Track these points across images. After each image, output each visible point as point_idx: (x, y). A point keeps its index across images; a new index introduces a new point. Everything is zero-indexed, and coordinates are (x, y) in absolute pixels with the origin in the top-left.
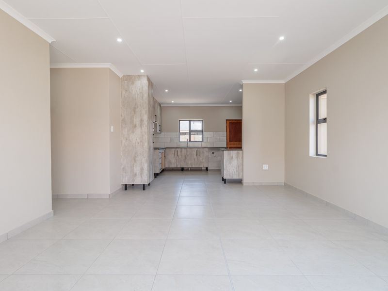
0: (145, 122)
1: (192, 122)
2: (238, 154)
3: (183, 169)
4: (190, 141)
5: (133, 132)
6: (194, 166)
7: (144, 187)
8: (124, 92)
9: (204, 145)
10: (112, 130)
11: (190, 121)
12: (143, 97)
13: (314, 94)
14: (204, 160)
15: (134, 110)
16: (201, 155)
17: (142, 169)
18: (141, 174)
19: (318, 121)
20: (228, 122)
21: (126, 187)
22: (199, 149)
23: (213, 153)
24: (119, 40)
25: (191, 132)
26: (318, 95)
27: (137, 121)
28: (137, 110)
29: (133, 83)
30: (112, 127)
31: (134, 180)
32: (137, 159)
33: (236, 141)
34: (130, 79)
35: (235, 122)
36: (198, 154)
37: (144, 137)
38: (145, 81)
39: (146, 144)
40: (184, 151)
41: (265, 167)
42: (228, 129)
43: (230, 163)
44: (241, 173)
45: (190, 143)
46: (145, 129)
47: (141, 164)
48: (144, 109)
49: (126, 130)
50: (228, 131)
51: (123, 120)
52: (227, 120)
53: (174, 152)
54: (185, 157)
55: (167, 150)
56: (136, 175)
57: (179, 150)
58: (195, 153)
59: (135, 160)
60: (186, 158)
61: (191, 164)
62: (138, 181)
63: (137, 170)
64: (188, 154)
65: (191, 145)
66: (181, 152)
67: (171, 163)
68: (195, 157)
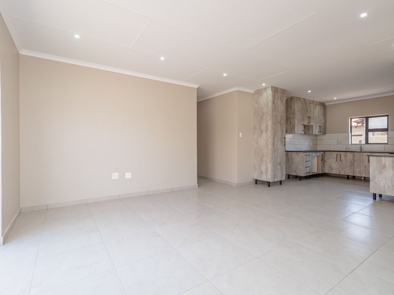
0: (270, 128)
1: (370, 119)
3: (354, 177)
4: (367, 142)
5: (261, 136)
7: (269, 184)
8: (255, 104)
10: (241, 136)
12: (268, 106)
17: (267, 168)
18: (266, 173)
21: (256, 182)
24: (225, 75)
27: (263, 127)
28: (263, 118)
29: (261, 96)
30: (241, 134)
31: (261, 177)
32: (263, 159)
34: (259, 93)
38: (269, 92)
39: (270, 147)
45: (367, 146)
46: (270, 133)
47: (266, 164)
48: (269, 116)
49: (256, 135)
51: (254, 127)
53: (335, 156)
54: (351, 162)
55: (326, 153)
56: (262, 172)
57: (342, 154)
58: (366, 159)
59: (262, 160)
60: (352, 164)
62: (264, 178)
63: (263, 168)
66: (346, 156)
67: (332, 168)
68: (366, 163)
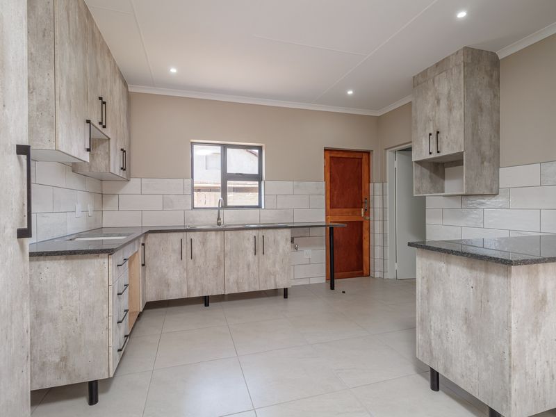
1: (229, 151)
3: (206, 301)
4: (225, 206)
9: (267, 217)
11: (224, 148)
14: (277, 267)
16: (269, 251)
20: (328, 155)
22: (261, 233)
25: (227, 180)
33: (345, 207)
35: (345, 155)
36: (260, 248)
40: (214, 239)
42: (328, 175)
45: (226, 212)
50: (328, 180)
53: (178, 246)
54: (218, 260)
55: (152, 238)
57: (196, 237)
58: (250, 246)
60: (221, 262)
64: (228, 248)
65: (229, 218)
66: (204, 243)
67: (168, 285)
68: (251, 256)
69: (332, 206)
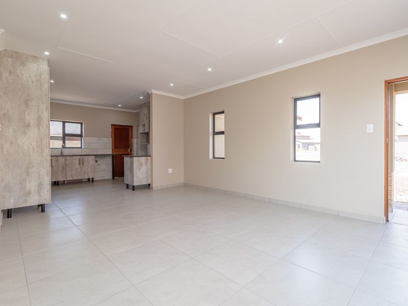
2: (147, 160)
6: (75, 178)
8: (6, 74)
11: (64, 123)
12: (41, 87)
13: (212, 113)
14: (89, 170)
15: (26, 103)
16: (86, 164)
17: (41, 185)
19: (215, 133)
20: (113, 127)
21: (9, 213)
22: (82, 157)
23: (96, 161)
25: (65, 136)
26: (214, 114)
27: (31, 118)
28: (31, 103)
29: (23, 64)
31: (26, 201)
32: (31, 171)
33: (121, 148)
34: (17, 57)
35: (121, 127)
36: (81, 163)
37: (44, 142)
40: (61, 160)
41: (170, 171)
42: (113, 135)
43: (140, 169)
44: (150, 179)
47: (39, 178)
48: (42, 103)
49: (11, 130)
50: (113, 137)
52: (112, 125)
54: (63, 167)
56: (29, 193)
57: (53, 159)
58: (77, 162)
59: (28, 173)
61: (71, 176)
63: (32, 186)
64: (67, 162)
65: (66, 152)
66: (57, 161)
68: (77, 166)
69: (115, 148)
